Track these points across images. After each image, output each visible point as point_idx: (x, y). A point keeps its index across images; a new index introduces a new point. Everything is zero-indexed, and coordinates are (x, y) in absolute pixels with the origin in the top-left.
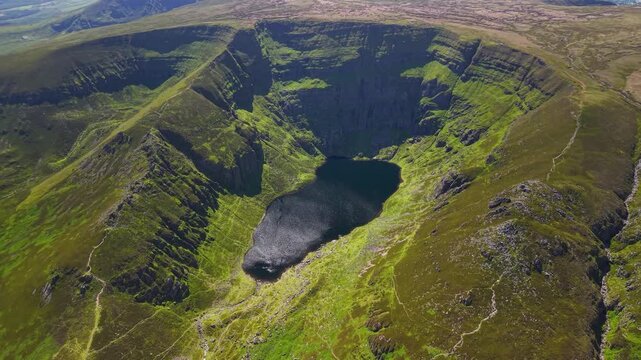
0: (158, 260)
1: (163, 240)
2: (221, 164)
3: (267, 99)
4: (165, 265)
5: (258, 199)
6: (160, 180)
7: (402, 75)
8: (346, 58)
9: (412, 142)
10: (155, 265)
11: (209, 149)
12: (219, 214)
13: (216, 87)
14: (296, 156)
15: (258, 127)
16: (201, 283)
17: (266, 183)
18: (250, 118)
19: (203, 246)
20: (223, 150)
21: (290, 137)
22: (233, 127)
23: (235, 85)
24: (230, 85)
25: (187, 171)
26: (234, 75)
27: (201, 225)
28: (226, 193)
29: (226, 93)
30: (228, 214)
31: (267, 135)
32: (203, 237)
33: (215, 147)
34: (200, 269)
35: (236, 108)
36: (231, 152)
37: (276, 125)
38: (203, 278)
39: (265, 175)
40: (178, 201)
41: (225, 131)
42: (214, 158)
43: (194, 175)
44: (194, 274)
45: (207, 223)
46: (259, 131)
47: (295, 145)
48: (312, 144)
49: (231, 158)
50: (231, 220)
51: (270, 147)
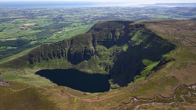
0: (36, 55)
1: (40, 54)
2: (71, 51)
3: (117, 48)
4: (35, 57)
8: (137, 44)
12: (58, 59)
13: (97, 36)
14: (101, 67)
15: (101, 52)
16: (35, 65)
17: (80, 64)
18: (102, 49)
19: (45, 61)
20: (76, 49)
21: (107, 61)
22: (85, 46)
23: (108, 39)
24: (106, 38)
25: (62, 47)
26: (110, 36)
27: (50, 58)
28: (66, 58)
29: (99, 39)
30: (59, 61)
31: (100, 56)
32: (48, 59)
33: (75, 47)
34: (39, 63)
35: (100, 44)
36: (76, 51)
37: (109, 56)
38: (37, 64)
39: (82, 63)
40: (52, 51)
41: (82, 46)
42: (71, 49)
43: (63, 49)
44: (37, 63)
45: (52, 58)
46: (99, 53)
47: (105, 64)
48: (108, 67)
49: (74, 52)
50: (58, 63)
51: (95, 58)
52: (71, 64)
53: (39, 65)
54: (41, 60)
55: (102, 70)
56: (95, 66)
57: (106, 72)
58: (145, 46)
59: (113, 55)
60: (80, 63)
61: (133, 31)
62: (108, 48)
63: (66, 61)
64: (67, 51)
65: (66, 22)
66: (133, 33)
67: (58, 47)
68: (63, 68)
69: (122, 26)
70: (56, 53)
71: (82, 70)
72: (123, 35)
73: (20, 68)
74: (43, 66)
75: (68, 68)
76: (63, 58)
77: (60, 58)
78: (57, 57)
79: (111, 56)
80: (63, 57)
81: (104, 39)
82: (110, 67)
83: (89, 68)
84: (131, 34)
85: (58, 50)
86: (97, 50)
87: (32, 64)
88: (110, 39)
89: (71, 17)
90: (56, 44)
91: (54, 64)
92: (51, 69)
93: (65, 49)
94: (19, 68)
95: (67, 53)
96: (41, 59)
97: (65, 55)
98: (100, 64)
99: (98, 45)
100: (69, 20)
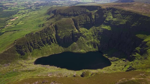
0: (25, 46)
1: (29, 43)
2: (59, 37)
3: (96, 28)
4: (25, 48)
5: (64, 49)
6: (41, 33)
7: (137, 35)
8: (121, 23)
9: (124, 61)
10: (24, 46)
11: (61, 32)
12: (49, 46)
13: (78, 20)
14: (89, 46)
15: (84, 33)
16: (28, 55)
17: (70, 47)
18: (84, 31)
19: (37, 50)
20: (63, 34)
21: (92, 40)
22: (71, 30)
23: (87, 22)
24: (85, 21)
25: (50, 34)
26: (89, 19)
27: (41, 46)
28: (56, 43)
29: (81, 22)
30: (51, 47)
31: (85, 37)
32: (39, 48)
33: (62, 32)
34: (31, 53)
35: (82, 27)
36: (65, 35)
37: (92, 35)
38: (30, 55)
39: (72, 45)
40: (41, 39)
41: (68, 30)
42: (59, 35)
43: (51, 36)
44: (29, 53)
45: (43, 46)
46: (83, 35)
47: (91, 43)
48: (96, 45)
49: (63, 37)
50: (50, 49)
51: (82, 40)
52: (62, 48)
53: (32, 54)
54: (32, 50)
55: (91, 48)
56: (85, 46)
57: (95, 49)
58: (132, 24)
59: (95, 35)
60: (70, 45)
61: (106, 13)
62: (88, 29)
63: (57, 46)
64: (54, 36)
65: (11, 10)
66: (106, 15)
67: (45, 35)
68: (57, 53)
69: (85, 10)
70: (45, 40)
71: (75, 51)
72: (98, 17)
73: (12, 62)
74: (37, 55)
75: (62, 52)
76: (53, 44)
77: (50, 44)
78: (47, 44)
79: (93, 36)
80: (53, 42)
81: (84, 22)
82: (97, 44)
83: (81, 48)
84: (105, 16)
85: (46, 37)
86: (81, 32)
87: (24, 55)
88: (88, 22)
89: (12, 5)
90: (43, 32)
91: (47, 50)
92: (47, 56)
93: (53, 35)
94: (10, 62)
95: (55, 38)
96: (32, 48)
97: (55, 41)
98: (88, 44)
99: (80, 28)
100: (13, 8)
